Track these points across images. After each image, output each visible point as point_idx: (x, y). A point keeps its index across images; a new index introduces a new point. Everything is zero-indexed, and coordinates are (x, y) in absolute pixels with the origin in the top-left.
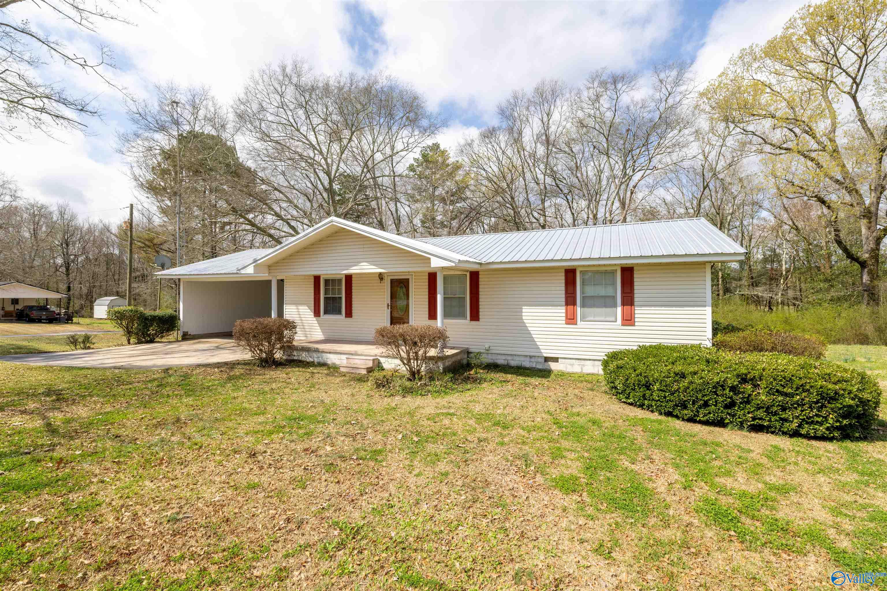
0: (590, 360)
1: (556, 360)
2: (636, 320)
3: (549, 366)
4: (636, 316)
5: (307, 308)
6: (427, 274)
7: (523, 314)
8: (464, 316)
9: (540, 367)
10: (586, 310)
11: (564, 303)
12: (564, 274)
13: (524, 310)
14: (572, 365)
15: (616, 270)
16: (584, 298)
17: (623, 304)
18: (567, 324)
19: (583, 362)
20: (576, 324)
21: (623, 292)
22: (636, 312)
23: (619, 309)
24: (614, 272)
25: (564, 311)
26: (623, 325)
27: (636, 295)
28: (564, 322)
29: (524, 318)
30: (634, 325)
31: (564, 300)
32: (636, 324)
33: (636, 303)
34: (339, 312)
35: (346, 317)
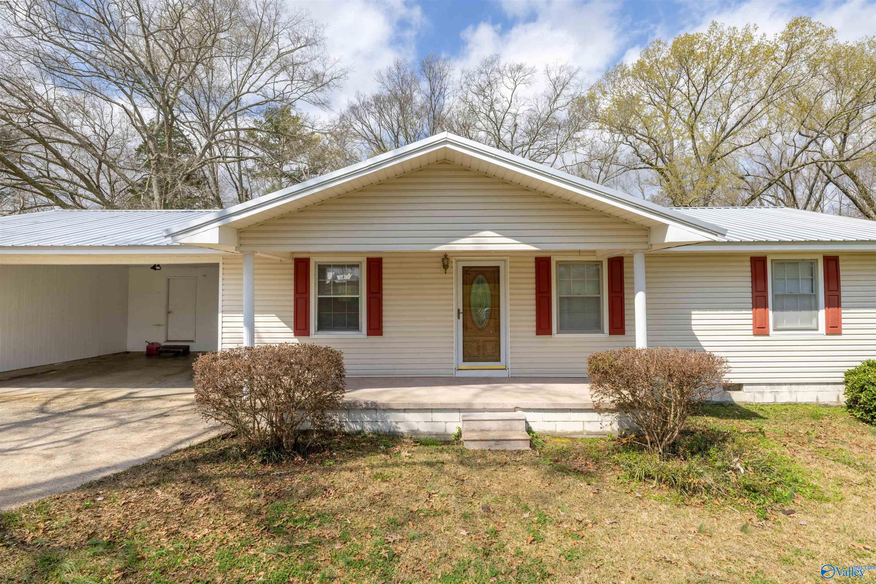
0: (785, 384)
1: (739, 387)
2: (843, 326)
3: (730, 397)
4: (843, 321)
5: (277, 319)
6: (534, 260)
7: (693, 322)
8: (598, 328)
9: (716, 398)
10: (779, 313)
11: (751, 306)
12: (749, 264)
13: (693, 317)
14: (762, 393)
15: (817, 260)
16: (776, 297)
17: (828, 304)
18: (755, 335)
19: (777, 388)
20: (768, 335)
21: (827, 288)
22: (843, 316)
23: (822, 314)
24: (813, 264)
25: (751, 316)
26: (827, 334)
27: (843, 294)
28: (751, 332)
29: (694, 328)
30: (840, 334)
31: (750, 300)
32: (843, 332)
33: (842, 304)
34: (354, 326)
35: (369, 334)
